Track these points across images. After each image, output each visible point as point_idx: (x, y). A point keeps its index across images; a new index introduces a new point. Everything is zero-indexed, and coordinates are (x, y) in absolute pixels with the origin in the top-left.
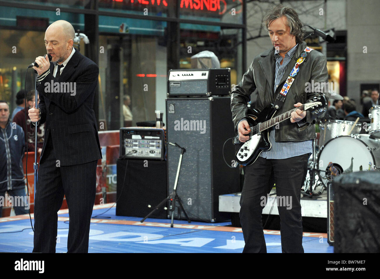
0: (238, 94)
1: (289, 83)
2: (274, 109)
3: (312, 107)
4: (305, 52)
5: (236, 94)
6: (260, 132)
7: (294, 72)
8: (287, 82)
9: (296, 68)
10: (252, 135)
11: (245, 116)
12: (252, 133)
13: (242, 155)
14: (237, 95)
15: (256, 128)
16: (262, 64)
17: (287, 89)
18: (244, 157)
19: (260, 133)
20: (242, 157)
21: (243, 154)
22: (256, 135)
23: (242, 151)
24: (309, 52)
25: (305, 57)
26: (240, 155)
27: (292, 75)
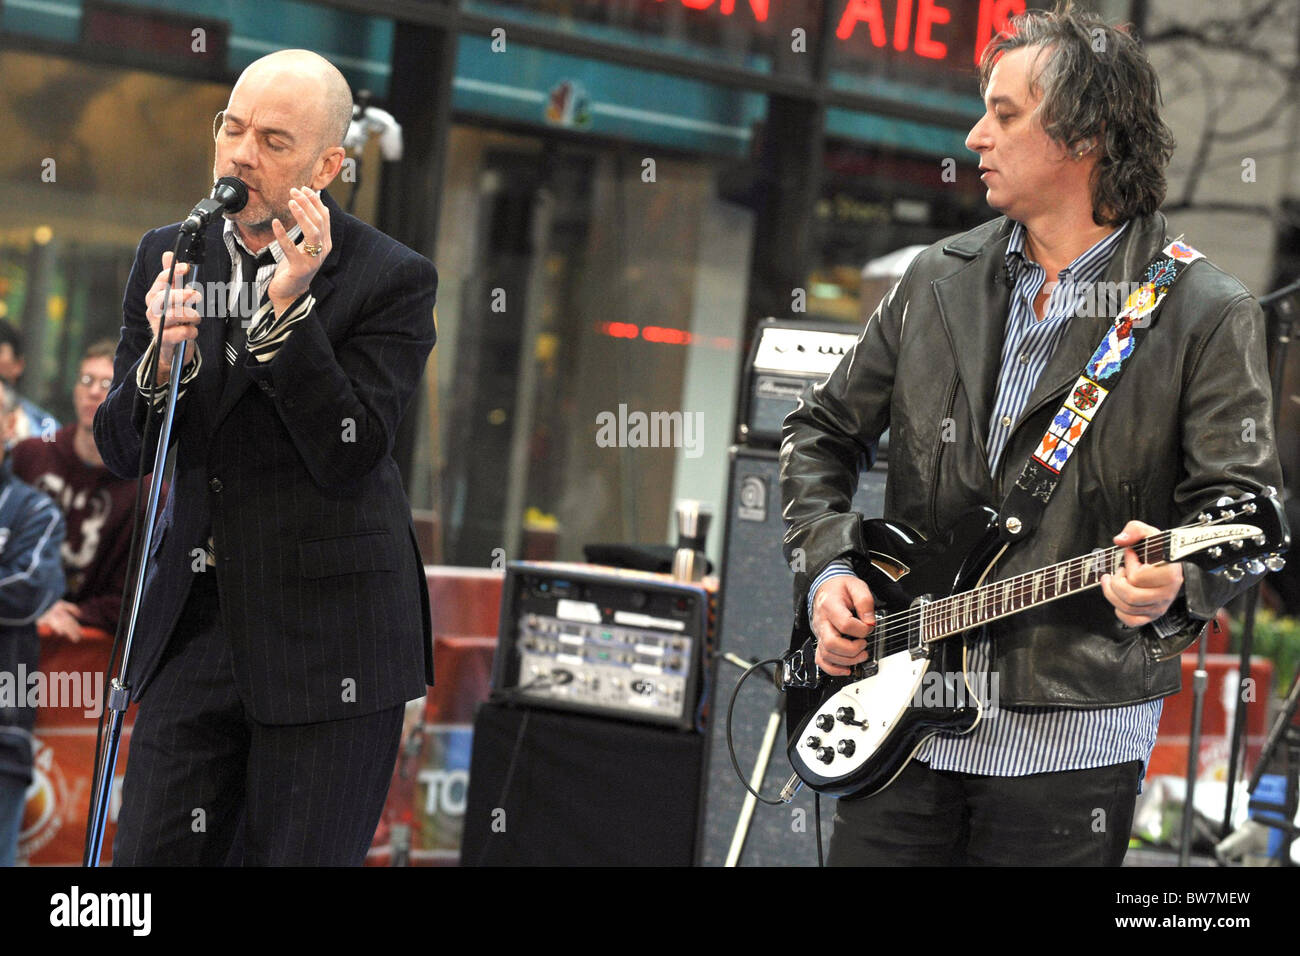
0: (821, 435)
1: (1078, 411)
2: (1001, 533)
3: (1213, 547)
4: (1168, 258)
5: (807, 428)
6: (923, 645)
7: (1107, 355)
8: (1073, 407)
9: (1121, 337)
10: (880, 653)
11: (848, 547)
12: (881, 647)
13: (825, 744)
14: (814, 436)
15: (907, 621)
16: (945, 298)
18: (839, 758)
19: (926, 649)
20: (828, 757)
21: (830, 740)
22: (905, 655)
23: (828, 725)
24: (1188, 261)
25: (1166, 286)
26: (815, 744)
27: (1100, 369)
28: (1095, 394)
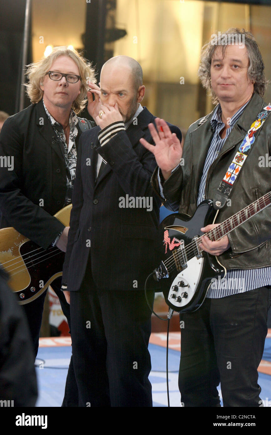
4: (265, 110)
6: (200, 253)
8: (235, 162)
10: (187, 260)
12: (186, 258)
15: (192, 246)
17: (234, 172)
25: (265, 119)
27: (243, 149)
28: (243, 157)
